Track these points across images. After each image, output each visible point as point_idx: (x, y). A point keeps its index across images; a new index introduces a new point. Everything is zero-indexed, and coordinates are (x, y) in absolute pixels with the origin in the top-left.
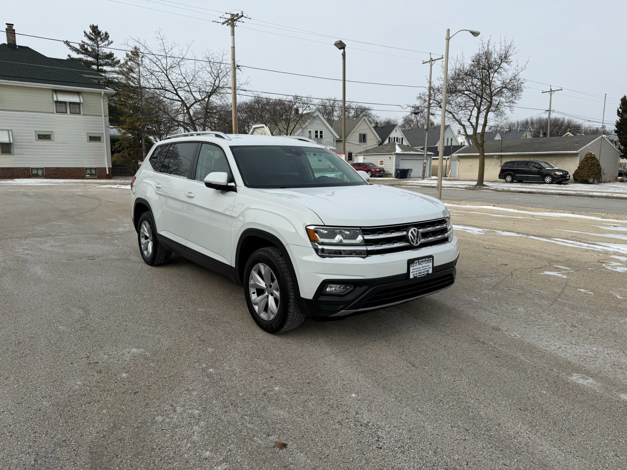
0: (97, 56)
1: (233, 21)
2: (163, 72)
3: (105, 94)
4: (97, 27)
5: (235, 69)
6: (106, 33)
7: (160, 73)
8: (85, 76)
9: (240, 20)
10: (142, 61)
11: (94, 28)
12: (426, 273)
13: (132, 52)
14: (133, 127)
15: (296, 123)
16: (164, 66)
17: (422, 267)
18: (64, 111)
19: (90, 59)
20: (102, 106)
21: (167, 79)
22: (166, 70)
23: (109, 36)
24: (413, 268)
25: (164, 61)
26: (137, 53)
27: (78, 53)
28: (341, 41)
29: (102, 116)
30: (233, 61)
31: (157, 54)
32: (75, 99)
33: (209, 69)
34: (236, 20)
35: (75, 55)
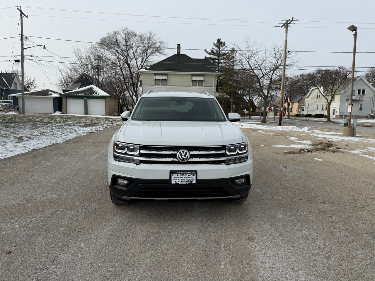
0: (219, 55)
1: (287, 24)
2: (246, 60)
3: (216, 75)
4: (220, 40)
5: (286, 53)
6: (224, 42)
7: (244, 61)
8: (208, 66)
9: (292, 22)
10: (236, 55)
11: (219, 41)
12: (189, 182)
13: (231, 51)
14: (227, 92)
15: (340, 84)
16: (247, 56)
17: (185, 177)
18: (196, 85)
19: (215, 57)
20: (213, 81)
21: (248, 64)
22: (248, 59)
23: (225, 44)
24: (175, 177)
25: (247, 53)
26: (233, 51)
27: (209, 55)
28: (352, 25)
29: (213, 87)
30: (285, 49)
31: (245, 50)
32: (201, 79)
33: (274, 55)
34: (289, 23)
35: (208, 56)
